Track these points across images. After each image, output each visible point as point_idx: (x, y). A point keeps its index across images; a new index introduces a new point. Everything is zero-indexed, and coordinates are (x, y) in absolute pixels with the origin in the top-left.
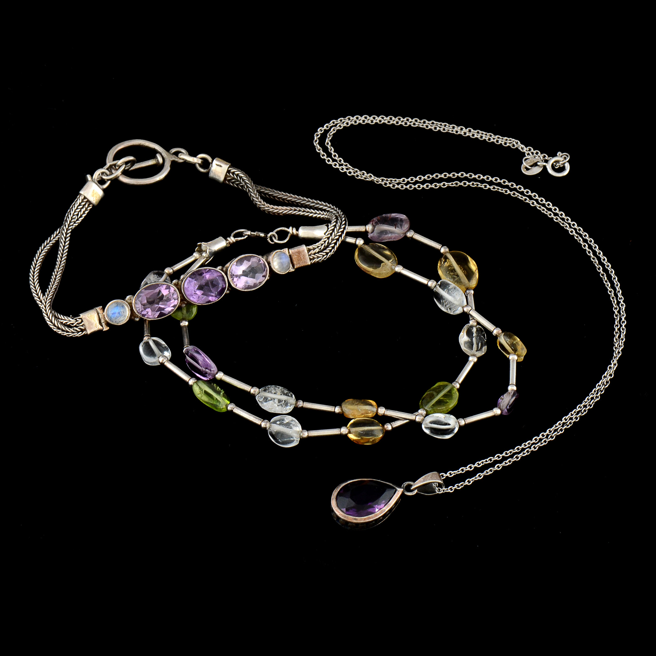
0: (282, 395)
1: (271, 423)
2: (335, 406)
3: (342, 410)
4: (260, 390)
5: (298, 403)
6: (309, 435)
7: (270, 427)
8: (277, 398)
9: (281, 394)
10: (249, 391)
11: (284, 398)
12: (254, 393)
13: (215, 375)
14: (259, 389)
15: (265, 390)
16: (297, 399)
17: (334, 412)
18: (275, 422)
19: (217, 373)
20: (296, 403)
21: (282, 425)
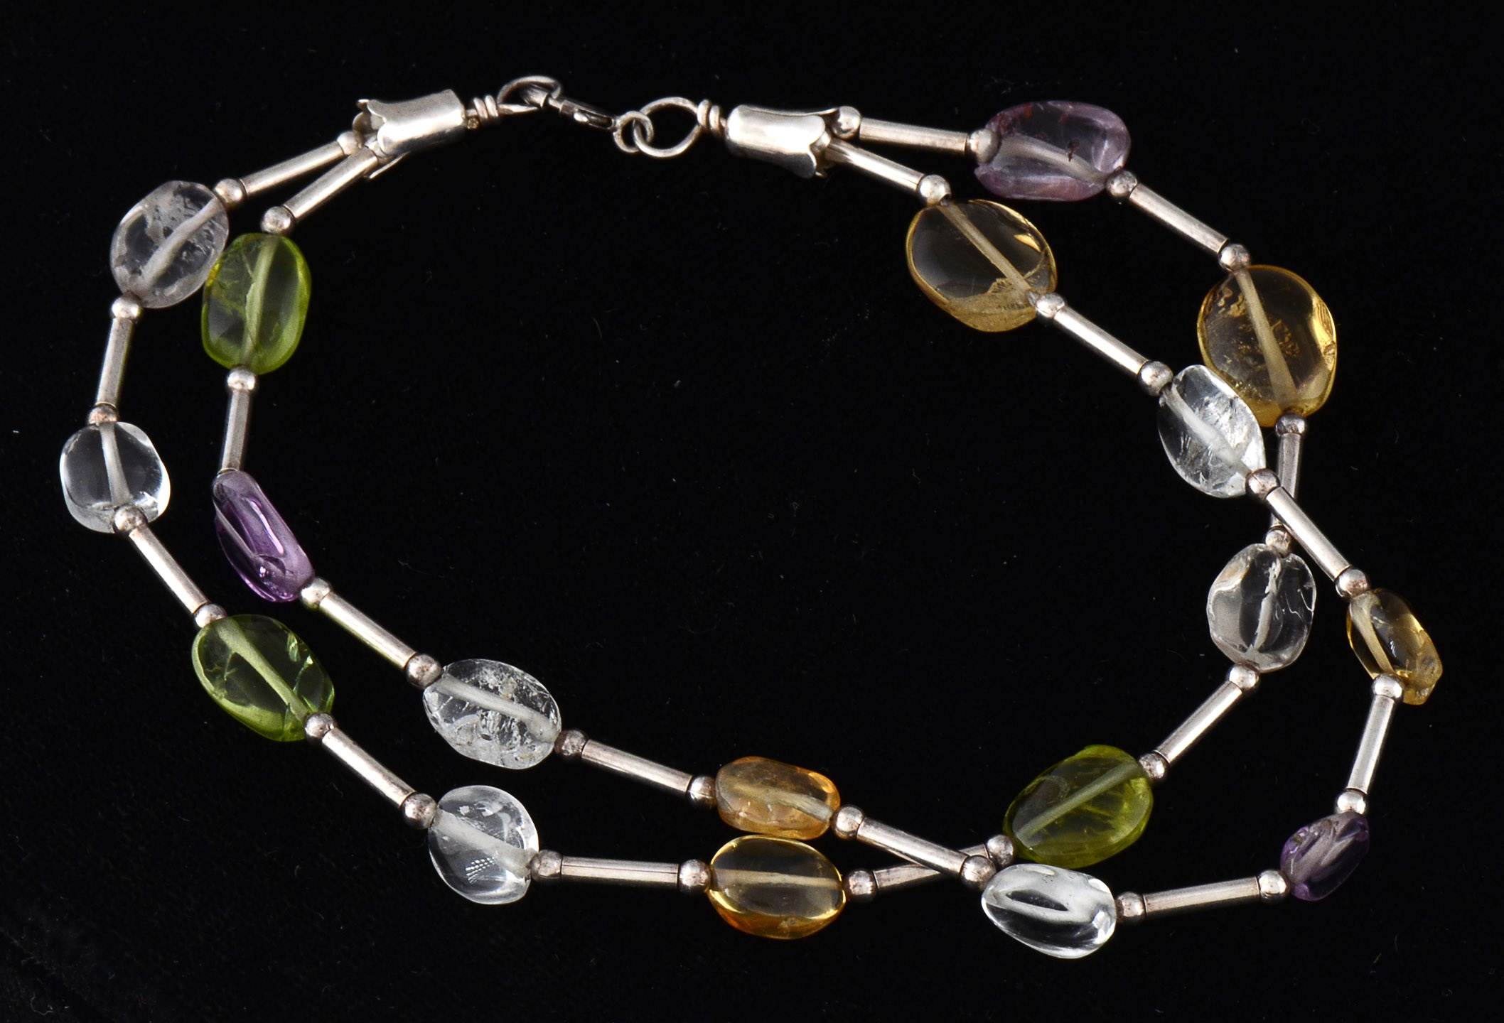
0: (515, 703)
1: (441, 808)
2: (694, 773)
3: (712, 793)
4: (445, 668)
5: (567, 741)
6: (562, 873)
7: (433, 822)
8: (496, 711)
9: (513, 699)
10: (403, 664)
11: (520, 712)
12: (416, 676)
13: (299, 590)
14: (442, 664)
15: (459, 674)
16: (568, 725)
17: (687, 794)
18: (454, 808)
19: (307, 583)
20: (559, 741)
21: (479, 819)
